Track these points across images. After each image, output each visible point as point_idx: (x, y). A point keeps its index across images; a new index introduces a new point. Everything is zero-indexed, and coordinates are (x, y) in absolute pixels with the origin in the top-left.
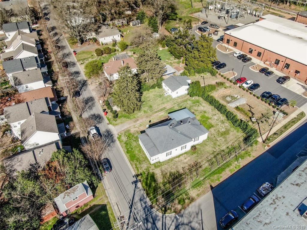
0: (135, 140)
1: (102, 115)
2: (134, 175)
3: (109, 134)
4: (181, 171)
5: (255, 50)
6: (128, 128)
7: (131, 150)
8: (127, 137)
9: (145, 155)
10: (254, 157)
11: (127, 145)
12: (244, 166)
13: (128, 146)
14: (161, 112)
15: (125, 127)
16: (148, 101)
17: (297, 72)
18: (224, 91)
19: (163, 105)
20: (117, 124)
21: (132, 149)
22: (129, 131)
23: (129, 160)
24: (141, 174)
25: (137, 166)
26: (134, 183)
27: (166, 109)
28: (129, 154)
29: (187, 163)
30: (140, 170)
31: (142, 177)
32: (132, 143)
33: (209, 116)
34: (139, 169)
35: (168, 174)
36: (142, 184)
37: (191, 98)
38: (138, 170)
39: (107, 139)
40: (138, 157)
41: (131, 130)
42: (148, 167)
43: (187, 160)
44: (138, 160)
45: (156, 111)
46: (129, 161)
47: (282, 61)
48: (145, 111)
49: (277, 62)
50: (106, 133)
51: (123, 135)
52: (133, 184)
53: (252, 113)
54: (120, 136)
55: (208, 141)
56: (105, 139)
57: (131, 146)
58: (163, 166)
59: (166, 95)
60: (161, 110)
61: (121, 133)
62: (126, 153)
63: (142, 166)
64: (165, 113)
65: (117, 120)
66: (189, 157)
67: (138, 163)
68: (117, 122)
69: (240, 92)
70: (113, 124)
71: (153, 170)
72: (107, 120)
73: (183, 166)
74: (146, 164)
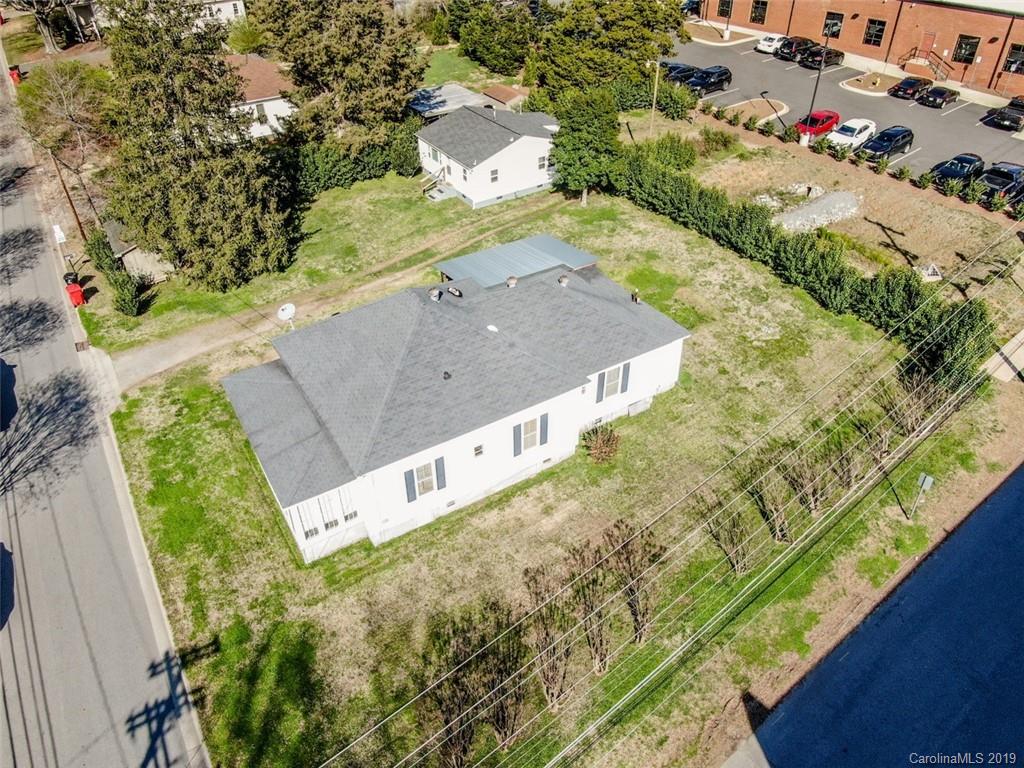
1: (59, 304)
2: (160, 657)
3: (63, 401)
5: (855, 16)
6: (193, 360)
7: (184, 481)
8: (174, 409)
10: (993, 467)
11: (166, 452)
13: (169, 457)
14: (408, 270)
15: (182, 357)
16: (340, 227)
18: (740, 169)
19: (418, 239)
20: (131, 345)
21: (191, 472)
22: (197, 373)
23: (150, 548)
24: (216, 645)
25: (202, 584)
26: (148, 721)
27: (432, 256)
28: (162, 509)
29: (557, 541)
30: (213, 615)
31: (215, 666)
32: (198, 437)
33: (678, 272)
34: (210, 603)
35: (420, 634)
36: (207, 729)
37: (569, 205)
38: (200, 614)
39: (44, 424)
40: (222, 520)
41: (213, 367)
42: (277, 586)
43: (559, 517)
44: (214, 540)
45: (375, 269)
46: (153, 556)
47: (993, 40)
48: (312, 274)
49: (967, 51)
50: (49, 394)
51: (152, 399)
52: (132, 729)
53: (905, 254)
54: (135, 404)
55: (685, 395)
56: (26, 428)
57: (192, 454)
58: (388, 573)
59: (439, 197)
60: (409, 262)
61: (142, 390)
62: (142, 501)
63: (236, 585)
65: (139, 325)
66: (571, 496)
67: (210, 562)
68: (137, 334)
69: (819, 171)
70: (112, 345)
71: (311, 603)
72: (81, 326)
73: (532, 565)
74: (268, 563)
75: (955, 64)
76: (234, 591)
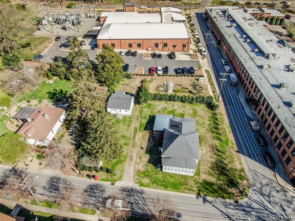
0: (155, 172)
1: (93, 182)
2: (196, 197)
3: (128, 191)
4: (214, 160)
5: (134, 43)
6: (134, 170)
7: (165, 183)
8: (146, 178)
9: (179, 175)
11: (156, 183)
12: (230, 124)
13: (158, 183)
14: (137, 133)
17: (174, 46)
18: (152, 85)
19: (130, 127)
20: (121, 177)
21: (164, 181)
22: (139, 171)
23: (176, 192)
24: (199, 190)
25: (188, 188)
26: (205, 202)
27: (137, 128)
28: (170, 187)
29: (207, 152)
30: (194, 189)
31: (202, 192)
32: (156, 177)
33: (172, 109)
34: (192, 189)
35: (211, 171)
36: (210, 196)
37: (141, 106)
38: (193, 190)
39: (134, 196)
40: (178, 182)
41: (139, 169)
42: (194, 181)
43: (204, 150)
44: (181, 184)
46: (178, 192)
47: (160, 43)
48: (125, 144)
49: (157, 45)
50: (124, 193)
51: (141, 180)
52: (205, 203)
54: (140, 182)
57: (160, 180)
59: (121, 117)
60: (135, 132)
61: (137, 180)
62: (165, 189)
63: (191, 185)
64: (142, 132)
65: (115, 173)
67: (185, 186)
68: (118, 175)
69: (163, 79)
70: (118, 179)
71: (200, 179)
72: (106, 182)
73: (209, 156)
74: (190, 180)
75: (155, 48)
76: (192, 185)
